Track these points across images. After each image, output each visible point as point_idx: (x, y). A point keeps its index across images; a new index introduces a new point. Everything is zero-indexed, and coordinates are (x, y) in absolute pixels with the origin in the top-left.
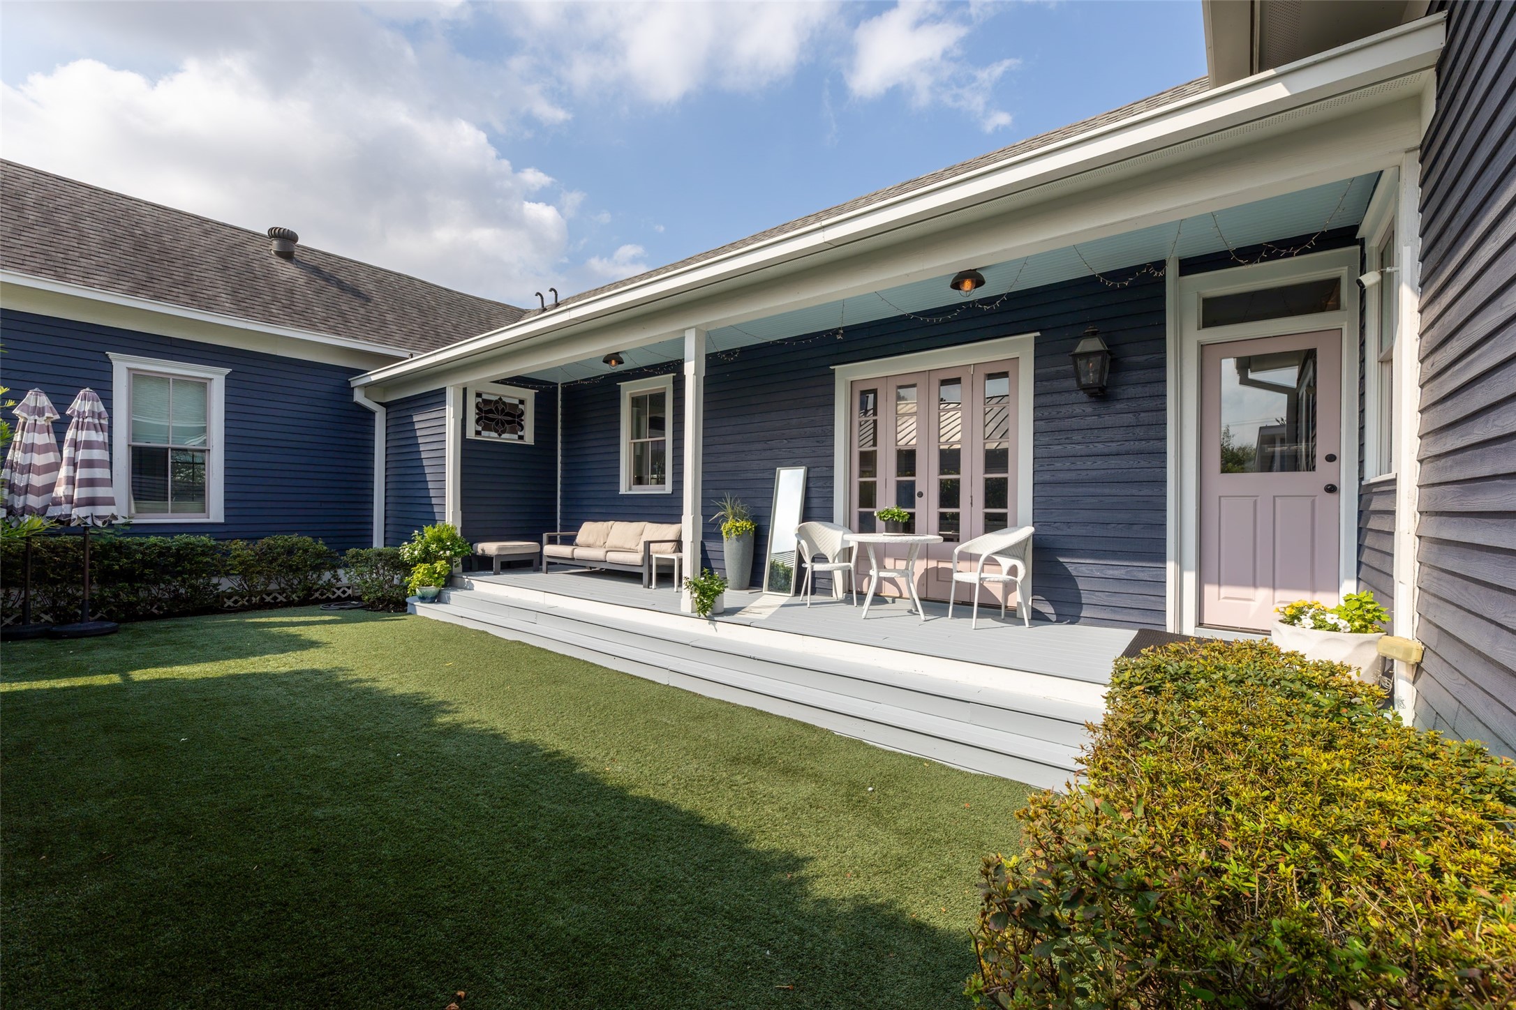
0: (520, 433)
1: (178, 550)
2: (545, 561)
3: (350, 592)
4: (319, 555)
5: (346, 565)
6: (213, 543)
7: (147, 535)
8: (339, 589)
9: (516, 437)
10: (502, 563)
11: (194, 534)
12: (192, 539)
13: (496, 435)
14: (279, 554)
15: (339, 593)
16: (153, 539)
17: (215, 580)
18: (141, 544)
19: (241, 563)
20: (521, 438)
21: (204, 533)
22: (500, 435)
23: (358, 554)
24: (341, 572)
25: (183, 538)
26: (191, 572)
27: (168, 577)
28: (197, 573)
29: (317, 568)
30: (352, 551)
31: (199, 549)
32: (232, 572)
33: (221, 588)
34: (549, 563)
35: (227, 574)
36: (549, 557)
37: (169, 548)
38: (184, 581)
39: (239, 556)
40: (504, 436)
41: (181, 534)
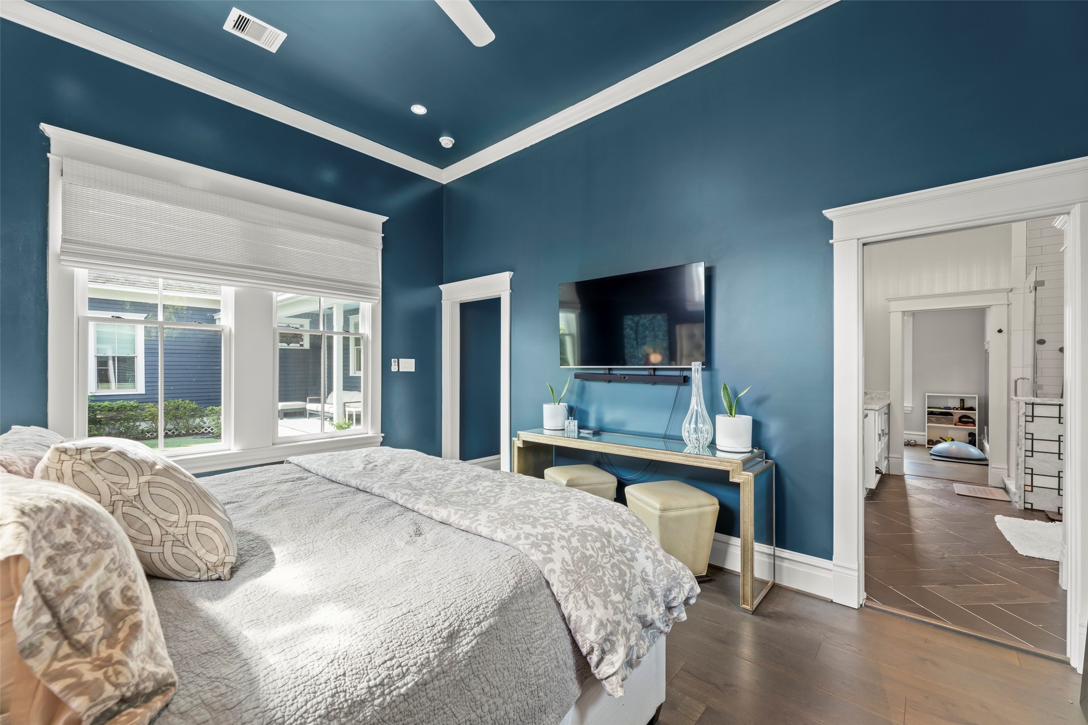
0: (301, 343)
1: (118, 409)
2: (308, 412)
3: (209, 430)
4: (193, 410)
5: (207, 415)
6: (136, 404)
7: (104, 401)
8: (203, 428)
9: (299, 345)
10: (284, 413)
11: (127, 400)
12: (125, 403)
13: (286, 345)
14: (171, 410)
15: (203, 430)
16: (106, 403)
17: (138, 424)
18: (100, 406)
19: (150, 415)
20: (302, 345)
21: (131, 400)
22: (288, 345)
23: (212, 409)
24: (205, 419)
25: (120, 403)
26: (125, 419)
27: (113, 422)
28: (127, 419)
29: (193, 416)
30: (210, 408)
31: (129, 408)
32: (146, 419)
33: (141, 428)
34: (310, 414)
35: (143, 420)
36: (310, 410)
37: (113, 408)
38: (121, 423)
39: (149, 411)
40: (291, 345)
41: (120, 400)
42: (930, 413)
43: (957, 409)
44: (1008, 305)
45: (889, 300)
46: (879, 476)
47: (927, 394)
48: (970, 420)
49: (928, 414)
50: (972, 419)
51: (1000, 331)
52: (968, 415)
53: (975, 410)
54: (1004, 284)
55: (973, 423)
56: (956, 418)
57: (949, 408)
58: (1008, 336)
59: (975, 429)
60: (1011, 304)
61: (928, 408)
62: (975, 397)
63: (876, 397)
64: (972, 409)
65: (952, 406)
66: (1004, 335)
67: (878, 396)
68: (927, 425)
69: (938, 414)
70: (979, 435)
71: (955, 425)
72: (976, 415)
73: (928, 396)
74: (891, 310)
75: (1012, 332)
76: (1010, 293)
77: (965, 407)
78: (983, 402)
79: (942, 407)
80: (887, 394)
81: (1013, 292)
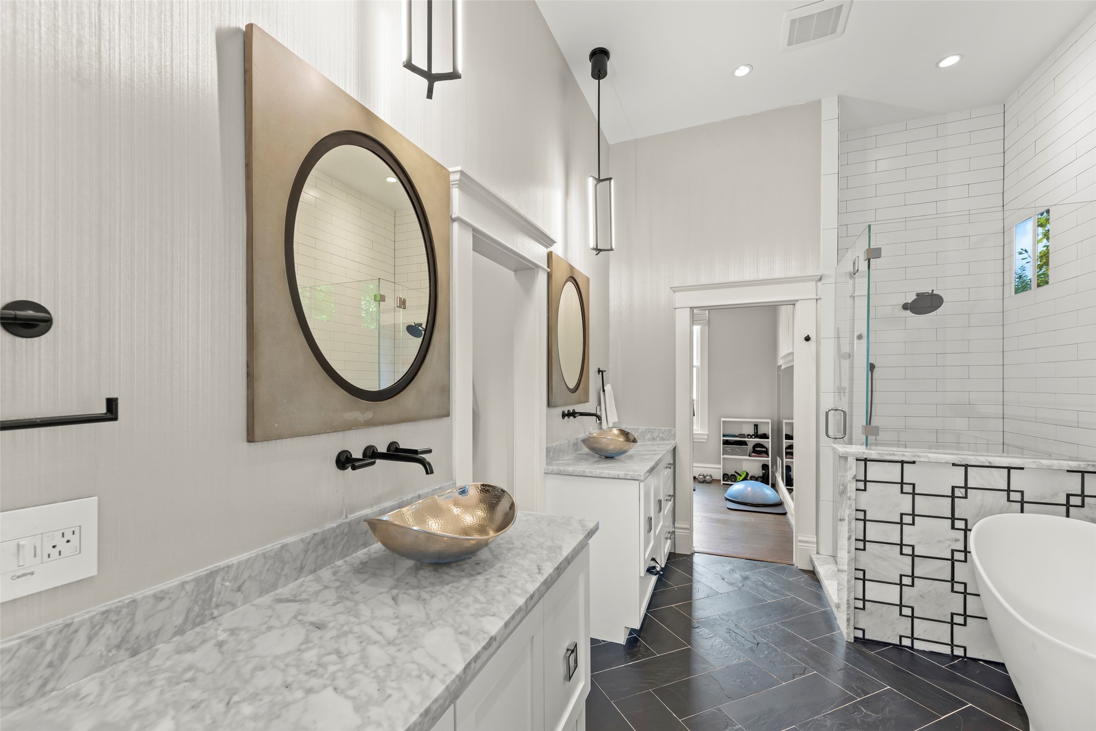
42: (726, 443)
43: (751, 437)
44: (817, 299)
45: (675, 290)
46: (654, 579)
47: (723, 419)
48: (763, 449)
49: (723, 444)
50: (765, 447)
51: (808, 339)
52: (761, 443)
53: (768, 438)
54: (811, 271)
55: (766, 453)
56: (750, 447)
57: (742, 436)
58: (817, 347)
59: (768, 460)
60: (820, 299)
61: (724, 436)
62: (769, 422)
63: (658, 436)
64: (765, 436)
65: (746, 433)
66: (812, 343)
67: (661, 435)
68: (722, 457)
69: (732, 443)
70: (772, 467)
71: (749, 456)
72: (768, 443)
73: (723, 421)
74: (677, 306)
75: (822, 340)
76: (819, 284)
77: (759, 433)
78: (776, 428)
79: (737, 434)
80: (673, 433)
81: (822, 281)
